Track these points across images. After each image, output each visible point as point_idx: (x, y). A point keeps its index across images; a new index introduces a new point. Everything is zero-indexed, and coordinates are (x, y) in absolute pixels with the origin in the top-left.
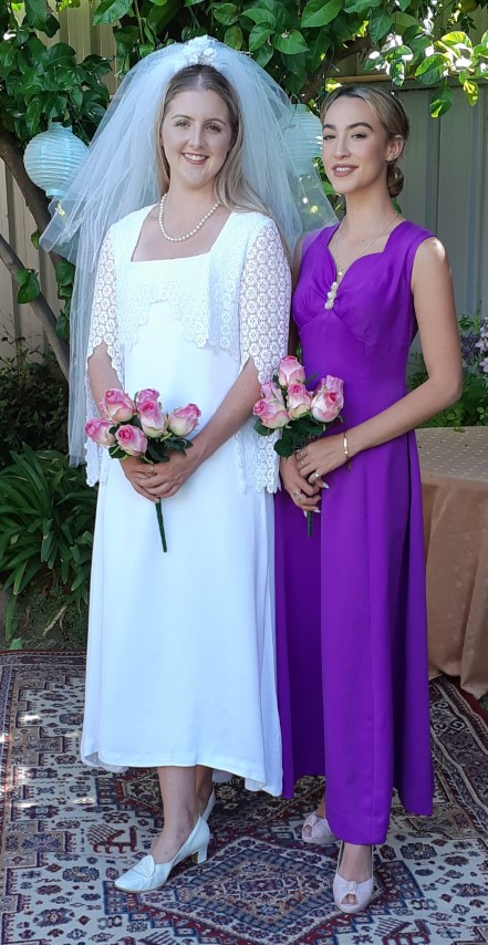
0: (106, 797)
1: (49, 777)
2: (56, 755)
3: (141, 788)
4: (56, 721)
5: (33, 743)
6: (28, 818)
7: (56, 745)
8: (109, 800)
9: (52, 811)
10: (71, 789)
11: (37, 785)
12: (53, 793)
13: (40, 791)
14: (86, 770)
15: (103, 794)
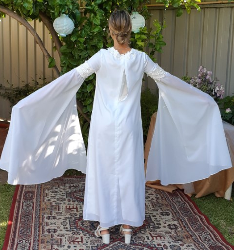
0: (73, 226)
1: (54, 219)
2: (56, 212)
3: (84, 223)
4: (56, 200)
5: (49, 207)
6: (47, 233)
7: (56, 208)
9: (55, 231)
10: (61, 223)
11: (50, 222)
12: (55, 224)
13: (51, 224)
14: (66, 217)
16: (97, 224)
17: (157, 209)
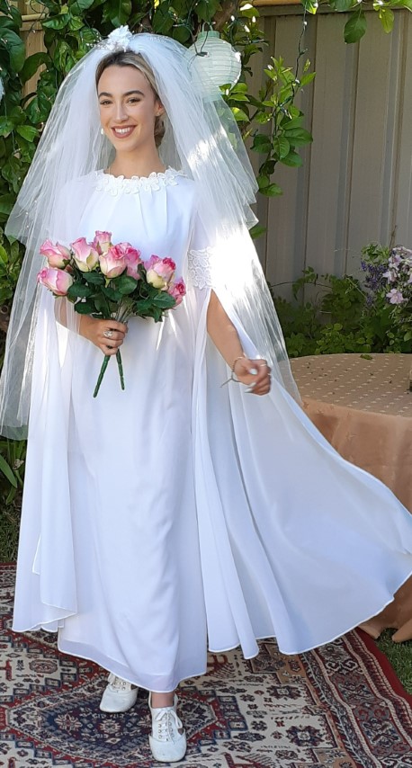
16: (68, 718)
17: (261, 676)
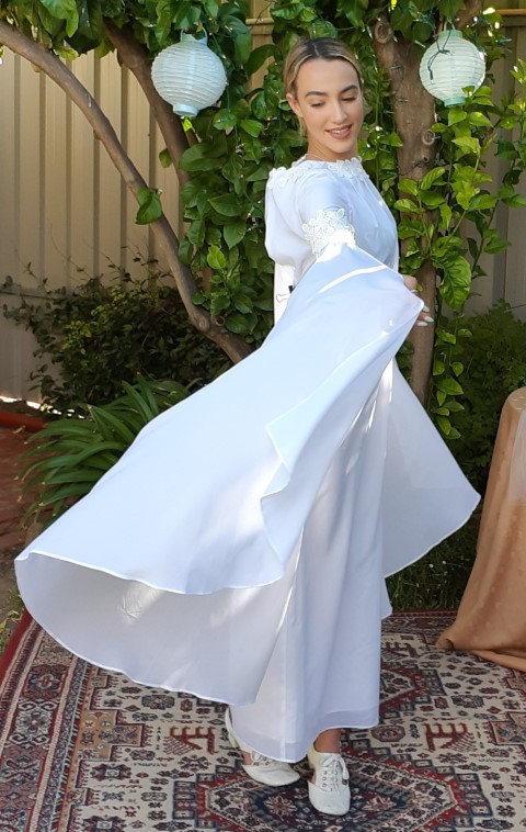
0: (184, 809)
1: (120, 777)
2: (133, 749)
3: (228, 798)
4: (138, 703)
7: (133, 735)
8: (187, 814)
9: (115, 827)
10: (144, 796)
11: (104, 790)
12: (121, 800)
13: (107, 796)
14: (165, 769)
15: (180, 805)
16: (280, 800)
17: (505, 748)
